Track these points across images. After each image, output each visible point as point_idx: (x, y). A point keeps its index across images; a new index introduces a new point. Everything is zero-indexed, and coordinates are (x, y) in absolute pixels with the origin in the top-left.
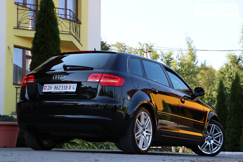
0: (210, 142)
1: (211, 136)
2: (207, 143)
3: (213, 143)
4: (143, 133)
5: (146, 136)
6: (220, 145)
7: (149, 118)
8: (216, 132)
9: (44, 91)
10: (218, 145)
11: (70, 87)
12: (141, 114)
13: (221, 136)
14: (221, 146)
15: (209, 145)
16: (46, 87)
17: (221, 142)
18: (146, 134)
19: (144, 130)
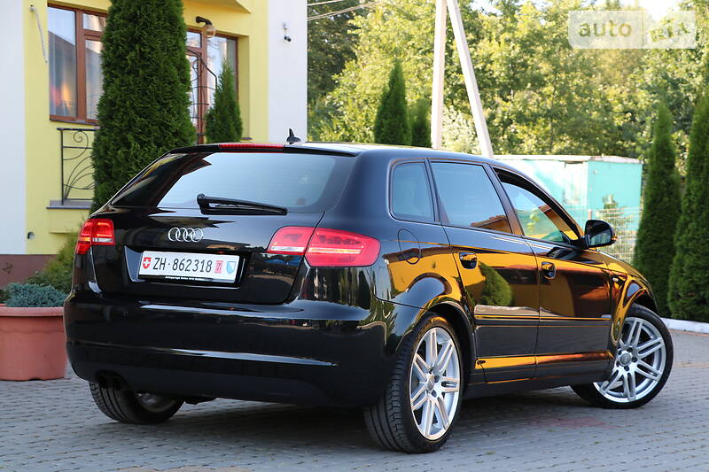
0: (627, 368)
1: (630, 350)
2: (617, 371)
3: (635, 372)
4: (435, 389)
5: (441, 397)
6: (656, 375)
7: (451, 342)
8: (644, 338)
9: (143, 272)
10: (651, 376)
11: (220, 264)
12: (428, 337)
13: (660, 349)
14: (658, 378)
15: (626, 376)
16: (150, 259)
17: (658, 368)
18: (444, 389)
19: (436, 379)
